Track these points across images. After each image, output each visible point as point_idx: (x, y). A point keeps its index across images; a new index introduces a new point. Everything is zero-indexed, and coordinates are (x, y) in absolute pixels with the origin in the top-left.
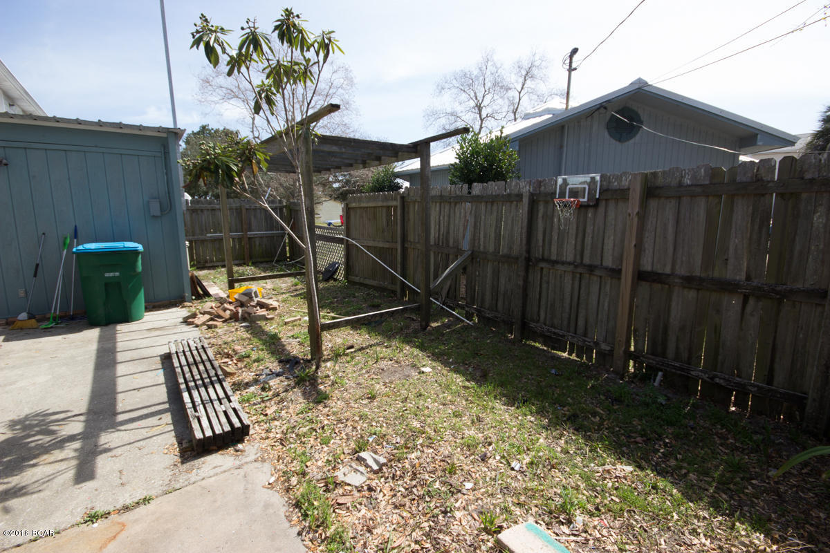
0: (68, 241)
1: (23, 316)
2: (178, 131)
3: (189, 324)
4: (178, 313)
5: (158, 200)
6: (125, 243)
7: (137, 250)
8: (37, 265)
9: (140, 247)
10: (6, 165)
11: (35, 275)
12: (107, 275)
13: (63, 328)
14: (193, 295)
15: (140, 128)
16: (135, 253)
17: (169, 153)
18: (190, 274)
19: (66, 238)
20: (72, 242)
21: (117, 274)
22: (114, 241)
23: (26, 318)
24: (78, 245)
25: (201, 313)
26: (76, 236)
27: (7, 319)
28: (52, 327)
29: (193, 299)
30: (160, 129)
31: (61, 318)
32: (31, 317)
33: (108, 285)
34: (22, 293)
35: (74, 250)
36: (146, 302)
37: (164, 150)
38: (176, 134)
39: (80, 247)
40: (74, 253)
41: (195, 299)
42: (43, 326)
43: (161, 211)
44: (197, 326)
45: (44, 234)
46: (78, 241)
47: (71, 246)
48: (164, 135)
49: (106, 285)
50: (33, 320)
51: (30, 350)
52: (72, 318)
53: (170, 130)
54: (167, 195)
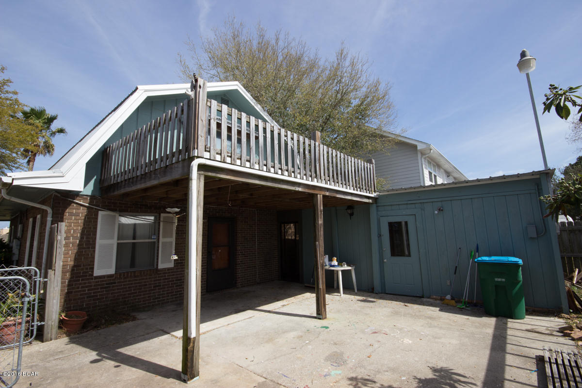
0: (473, 254)
1: (448, 297)
2: (549, 171)
3: (566, 335)
4: (556, 322)
5: (534, 226)
6: (509, 257)
7: (518, 264)
8: (456, 267)
9: (520, 262)
10: (442, 210)
11: (455, 273)
12: (496, 279)
13: (468, 310)
14: (570, 308)
15: (518, 175)
16: (516, 265)
17: (542, 189)
18: (567, 289)
19: (472, 252)
20: (475, 254)
21: (504, 280)
22: (502, 256)
23: (450, 299)
24: (479, 257)
25: (578, 328)
26: (477, 250)
27: (441, 297)
28: (463, 308)
29: (571, 313)
30: (533, 173)
31: (468, 303)
32: (453, 299)
33: (497, 286)
34: (448, 284)
35: (476, 260)
36: (526, 305)
37: (538, 186)
38: (547, 174)
39: (480, 259)
40: (476, 262)
41: (573, 313)
42: (458, 306)
43: (537, 235)
44: (573, 339)
45: (460, 248)
46: (478, 254)
47: (474, 257)
48: (538, 176)
49: (496, 286)
50: (454, 301)
51: (450, 320)
52: (475, 305)
53: (542, 172)
54: (542, 221)
